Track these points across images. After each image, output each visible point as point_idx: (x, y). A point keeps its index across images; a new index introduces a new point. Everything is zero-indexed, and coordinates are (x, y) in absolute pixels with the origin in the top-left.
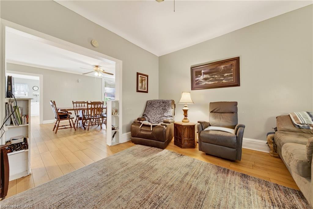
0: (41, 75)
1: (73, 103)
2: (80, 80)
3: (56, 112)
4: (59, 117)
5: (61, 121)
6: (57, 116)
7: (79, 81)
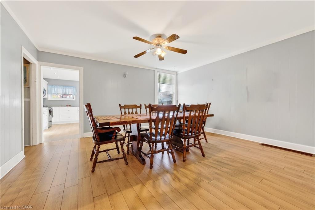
0: (82, 67)
1: (121, 107)
2: (127, 73)
3: (93, 128)
4: (98, 137)
5: (101, 146)
6: (96, 136)
7: (127, 75)
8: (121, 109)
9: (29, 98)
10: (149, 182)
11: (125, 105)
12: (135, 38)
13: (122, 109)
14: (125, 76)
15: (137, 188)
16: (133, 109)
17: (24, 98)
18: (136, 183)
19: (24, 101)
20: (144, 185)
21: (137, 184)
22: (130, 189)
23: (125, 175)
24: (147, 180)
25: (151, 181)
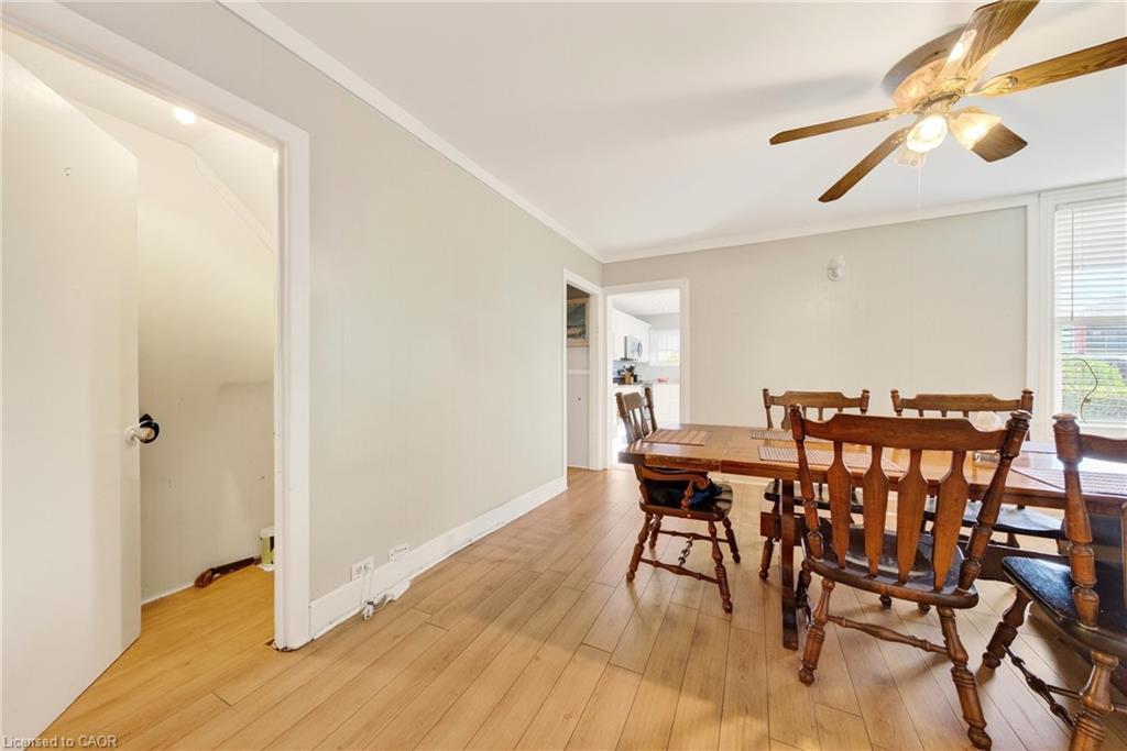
1: (769, 401)
2: (841, 262)
7: (839, 271)
8: (768, 408)
9: (588, 368)
10: (748, 721)
11: (786, 394)
12: (776, 140)
13: (773, 406)
14: (835, 275)
15: (691, 706)
16: (825, 410)
17: (568, 368)
18: (701, 690)
19: (568, 376)
20: (720, 715)
21: (703, 694)
22: (669, 693)
23: (695, 641)
24: (747, 711)
25: (757, 727)
